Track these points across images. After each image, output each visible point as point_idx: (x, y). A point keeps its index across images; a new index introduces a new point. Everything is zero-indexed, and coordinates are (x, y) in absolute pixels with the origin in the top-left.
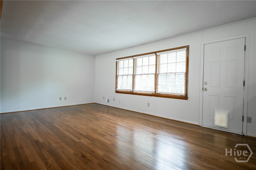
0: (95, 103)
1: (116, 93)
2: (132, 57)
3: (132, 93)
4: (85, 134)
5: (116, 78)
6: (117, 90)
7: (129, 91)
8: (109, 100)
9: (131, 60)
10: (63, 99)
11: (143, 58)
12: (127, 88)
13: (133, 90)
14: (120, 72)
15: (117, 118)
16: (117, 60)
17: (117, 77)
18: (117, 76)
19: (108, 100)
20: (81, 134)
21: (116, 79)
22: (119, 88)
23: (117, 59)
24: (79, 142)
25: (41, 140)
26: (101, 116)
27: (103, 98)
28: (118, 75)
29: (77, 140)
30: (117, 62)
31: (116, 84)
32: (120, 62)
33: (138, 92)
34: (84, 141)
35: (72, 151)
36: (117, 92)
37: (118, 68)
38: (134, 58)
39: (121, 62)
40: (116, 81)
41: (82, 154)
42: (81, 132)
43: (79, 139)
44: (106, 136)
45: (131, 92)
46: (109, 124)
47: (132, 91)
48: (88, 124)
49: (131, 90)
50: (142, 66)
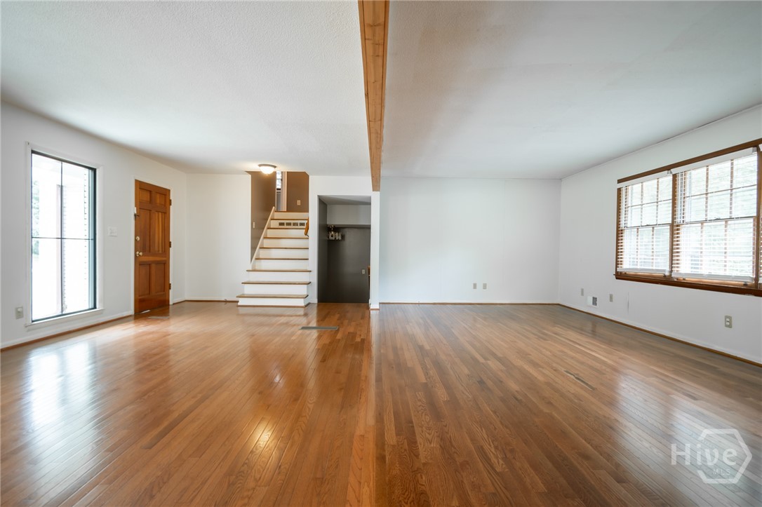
0: (559, 304)
1: (617, 278)
2: (668, 168)
3: (667, 281)
4: (500, 355)
5: (617, 237)
6: (619, 270)
7: (660, 274)
8: (596, 298)
9: (666, 180)
10: (480, 286)
11: (710, 168)
12: (652, 266)
13: (671, 271)
14: (632, 218)
15: (598, 344)
16: (622, 185)
17: (619, 232)
18: (622, 230)
19: (594, 298)
20: (494, 355)
21: (617, 240)
22: (627, 265)
23: (620, 181)
24: (483, 364)
25: (427, 347)
26: (556, 334)
27: (580, 291)
28: (622, 225)
29: (481, 360)
30: (619, 190)
31: (617, 252)
32: (630, 187)
33: (689, 279)
34: (493, 364)
35: (466, 371)
36: (620, 276)
37: (623, 206)
38: (674, 171)
39: (634, 188)
40: (617, 246)
41: (481, 378)
42: (494, 351)
43: (486, 359)
44: (543, 368)
45: (665, 276)
46: (566, 350)
47: (667, 274)
48: (515, 342)
49: (664, 271)
50: (707, 194)
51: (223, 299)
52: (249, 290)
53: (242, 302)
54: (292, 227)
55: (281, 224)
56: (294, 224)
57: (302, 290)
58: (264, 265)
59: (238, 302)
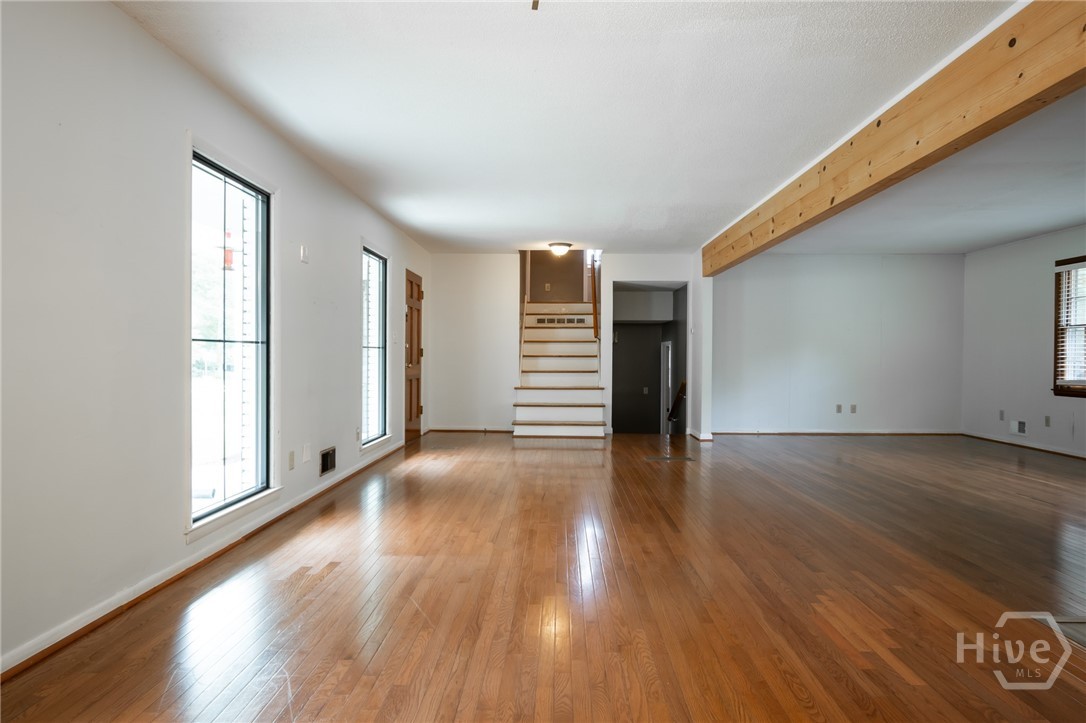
0: (964, 433)
1: (1056, 394)
5: (1056, 338)
6: (1059, 383)
8: (1024, 423)
10: (847, 409)
14: (1076, 314)
16: (1063, 269)
17: (1059, 332)
18: (1062, 330)
19: (1020, 423)
21: (1056, 342)
22: (1071, 376)
23: (1059, 264)
27: (998, 414)
28: (1063, 323)
30: (1058, 276)
31: (1057, 359)
32: (1074, 272)
36: (1062, 391)
37: (1063, 298)
39: (1080, 274)
40: (1056, 351)
51: (481, 428)
52: (523, 414)
53: (518, 431)
54: (556, 325)
55: (540, 321)
56: (559, 321)
57: (597, 415)
58: (535, 380)
59: (512, 432)
